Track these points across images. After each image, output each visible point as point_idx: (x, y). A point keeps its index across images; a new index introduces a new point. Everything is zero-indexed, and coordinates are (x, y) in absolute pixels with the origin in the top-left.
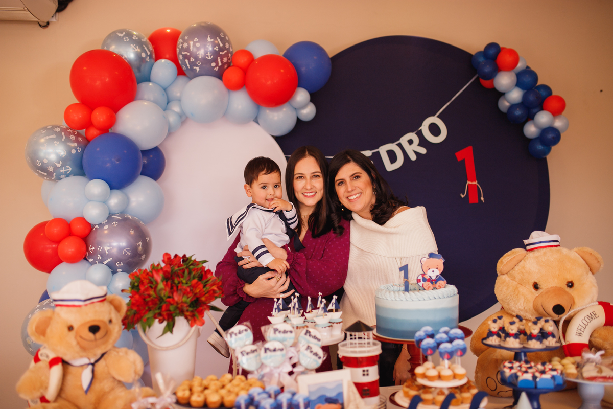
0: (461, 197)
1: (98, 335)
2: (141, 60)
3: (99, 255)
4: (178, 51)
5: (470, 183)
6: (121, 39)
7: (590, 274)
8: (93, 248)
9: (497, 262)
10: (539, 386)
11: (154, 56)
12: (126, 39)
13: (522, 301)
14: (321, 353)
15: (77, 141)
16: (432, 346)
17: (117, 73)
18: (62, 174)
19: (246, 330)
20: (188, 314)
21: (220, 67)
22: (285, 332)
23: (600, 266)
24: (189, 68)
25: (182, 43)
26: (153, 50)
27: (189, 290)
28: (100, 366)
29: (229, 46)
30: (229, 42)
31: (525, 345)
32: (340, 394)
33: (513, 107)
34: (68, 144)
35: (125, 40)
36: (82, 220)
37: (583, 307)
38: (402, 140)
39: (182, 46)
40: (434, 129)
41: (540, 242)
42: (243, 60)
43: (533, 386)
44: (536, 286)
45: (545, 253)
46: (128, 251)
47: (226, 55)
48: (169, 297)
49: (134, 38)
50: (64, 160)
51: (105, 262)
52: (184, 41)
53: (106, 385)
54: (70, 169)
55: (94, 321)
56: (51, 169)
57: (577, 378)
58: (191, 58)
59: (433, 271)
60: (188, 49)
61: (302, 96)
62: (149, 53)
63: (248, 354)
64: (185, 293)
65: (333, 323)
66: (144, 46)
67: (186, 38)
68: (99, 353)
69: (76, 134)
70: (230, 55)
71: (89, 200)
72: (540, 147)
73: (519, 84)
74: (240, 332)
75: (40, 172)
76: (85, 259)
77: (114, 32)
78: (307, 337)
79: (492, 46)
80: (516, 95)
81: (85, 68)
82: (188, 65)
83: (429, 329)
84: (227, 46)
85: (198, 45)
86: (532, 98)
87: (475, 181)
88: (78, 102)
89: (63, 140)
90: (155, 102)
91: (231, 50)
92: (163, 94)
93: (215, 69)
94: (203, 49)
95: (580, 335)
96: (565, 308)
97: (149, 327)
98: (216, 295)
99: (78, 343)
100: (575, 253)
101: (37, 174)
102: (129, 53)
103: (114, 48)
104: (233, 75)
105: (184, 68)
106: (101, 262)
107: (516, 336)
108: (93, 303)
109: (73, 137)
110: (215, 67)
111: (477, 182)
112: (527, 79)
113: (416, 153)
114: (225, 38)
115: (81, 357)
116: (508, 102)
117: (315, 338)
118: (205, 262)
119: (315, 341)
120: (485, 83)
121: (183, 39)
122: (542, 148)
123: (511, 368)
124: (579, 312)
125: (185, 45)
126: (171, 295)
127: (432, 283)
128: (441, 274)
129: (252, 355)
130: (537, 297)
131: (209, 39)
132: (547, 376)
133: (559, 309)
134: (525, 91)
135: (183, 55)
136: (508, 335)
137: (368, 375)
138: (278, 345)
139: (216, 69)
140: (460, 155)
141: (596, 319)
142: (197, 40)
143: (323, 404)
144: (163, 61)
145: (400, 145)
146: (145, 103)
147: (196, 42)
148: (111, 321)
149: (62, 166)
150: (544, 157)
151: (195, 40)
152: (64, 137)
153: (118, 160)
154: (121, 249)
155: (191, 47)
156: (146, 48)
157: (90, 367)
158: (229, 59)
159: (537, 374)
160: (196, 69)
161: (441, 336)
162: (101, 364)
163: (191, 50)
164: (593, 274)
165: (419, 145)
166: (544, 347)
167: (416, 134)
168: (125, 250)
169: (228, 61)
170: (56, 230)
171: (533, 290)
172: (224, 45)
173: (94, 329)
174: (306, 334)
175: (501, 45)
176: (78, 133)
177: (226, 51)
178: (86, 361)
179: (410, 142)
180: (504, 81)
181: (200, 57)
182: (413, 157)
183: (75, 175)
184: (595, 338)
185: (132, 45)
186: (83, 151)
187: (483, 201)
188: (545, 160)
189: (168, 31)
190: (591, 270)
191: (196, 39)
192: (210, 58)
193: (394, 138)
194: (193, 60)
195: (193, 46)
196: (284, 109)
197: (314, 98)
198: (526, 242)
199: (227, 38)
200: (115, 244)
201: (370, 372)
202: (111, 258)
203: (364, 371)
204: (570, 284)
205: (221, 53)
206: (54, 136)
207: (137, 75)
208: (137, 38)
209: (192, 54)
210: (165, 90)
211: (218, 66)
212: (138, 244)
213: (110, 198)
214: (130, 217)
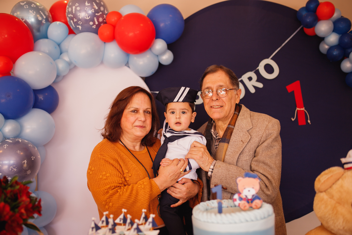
0: (292, 120)
2: (39, 23)
4: (66, 15)
5: (299, 109)
6: (22, 7)
11: (50, 19)
12: (26, 7)
21: (97, 25)
24: (74, 27)
25: (68, 8)
26: (51, 16)
29: (104, 9)
30: (104, 6)
33: (332, 48)
35: (25, 8)
38: (244, 77)
39: (68, 10)
40: (269, 69)
42: (113, 19)
46: (14, 167)
47: (102, 16)
49: (32, 6)
52: (70, 7)
58: (74, 19)
60: (72, 13)
61: (160, 45)
62: (45, 17)
66: (40, 12)
67: (70, 4)
70: (104, 16)
73: (335, 30)
77: (19, 3)
80: (333, 39)
82: (73, 25)
84: (102, 9)
85: (78, 8)
86: (346, 40)
87: (303, 108)
90: (49, 54)
91: (106, 12)
92: (56, 48)
93: (93, 27)
102: (31, 18)
103: (18, 14)
104: (106, 31)
105: (72, 27)
111: (304, 108)
112: (342, 26)
113: (255, 87)
114: (100, 3)
116: (327, 45)
120: (308, 31)
125: (70, 10)
127: (248, 202)
131: (87, 4)
134: (341, 35)
135: (69, 17)
139: (94, 27)
140: (290, 88)
142: (78, 5)
144: (58, 23)
145: (242, 81)
147: (77, 6)
151: (76, 5)
155: (74, 11)
156: (42, 13)
158: (105, 19)
160: (79, 27)
163: (74, 13)
165: (258, 81)
167: (255, 72)
169: (103, 20)
172: (99, 8)
179: (250, 79)
180: (323, 28)
181: (81, 18)
182: (253, 91)
185: (30, 11)
187: (310, 123)
191: (77, 4)
192: (88, 18)
194: (76, 20)
195: (75, 10)
196: (148, 56)
197: (170, 47)
198: (344, 160)
199: (102, 3)
205: (96, 14)
207: (37, 34)
208: (35, 6)
209: (75, 16)
210: (59, 45)
211: (95, 24)
212: (23, 162)
213: (4, 126)
214: (20, 140)
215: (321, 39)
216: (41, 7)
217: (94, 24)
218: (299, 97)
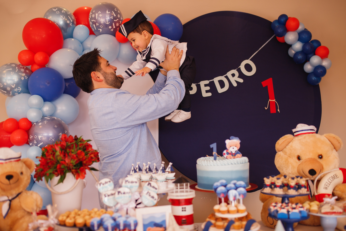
0: (265, 109)
1: (12, 181)
2: (67, 25)
3: (35, 141)
4: (89, 20)
5: (271, 100)
6: (55, 12)
7: (334, 151)
8: (32, 137)
9: (275, 143)
10: (291, 217)
11: (75, 23)
12: (58, 12)
13: (290, 167)
14: (156, 197)
15: (25, 72)
16: (224, 191)
17: (51, 32)
18: (16, 92)
19: (110, 182)
20: (73, 171)
21: (114, 29)
22: (132, 182)
23: (341, 146)
24: (96, 29)
25: (92, 15)
26: (75, 19)
27: (75, 156)
28: (16, 202)
29: (120, 16)
30: (120, 14)
31: (287, 193)
32: (164, 221)
33: (297, 53)
34: (19, 74)
35: (57, 13)
36: (26, 120)
37: (329, 171)
38: (228, 74)
39: (92, 17)
40: (248, 68)
41: (302, 131)
43: (287, 217)
44: (299, 158)
45: (305, 138)
46: (53, 138)
47: (118, 22)
48: (62, 160)
49: (62, 12)
50: (17, 85)
51: (39, 145)
52: (93, 13)
53: (19, 214)
54: (21, 89)
55: (10, 172)
56: (9, 89)
57: (317, 213)
58: (97, 23)
59: (233, 148)
60: (95, 18)
62: (72, 21)
63: (109, 196)
64: (73, 158)
65: (169, 180)
66: (69, 16)
67: (94, 11)
68: (14, 193)
69: (25, 68)
70: (120, 22)
71: (31, 107)
72: (314, 78)
73: (300, 39)
74: (106, 183)
75: (2, 91)
76: (28, 143)
77: (51, 9)
78: (149, 187)
79: (283, 16)
80: (298, 46)
81: (31, 29)
82: (95, 28)
83: (224, 182)
84: (119, 16)
85: (101, 15)
86: (308, 48)
88: (27, 49)
89: (16, 71)
90: (75, 50)
91: (122, 19)
92: (80, 46)
93: (111, 30)
94: (104, 18)
95: (326, 188)
96: (317, 171)
97: (51, 179)
98: (93, 160)
100: (324, 137)
101: (1, 92)
102: (60, 21)
103: (51, 18)
105: (93, 30)
106: (37, 145)
107: (281, 187)
108: (11, 162)
109: (23, 70)
110: (111, 29)
111: (275, 100)
112: (305, 36)
113: (236, 82)
114: (117, 11)
115: (3, 195)
116: (294, 51)
117: (154, 187)
118: (90, 140)
119: (154, 189)
120: (279, 39)
121: (92, 12)
122: (316, 78)
123: (275, 206)
124: (326, 174)
125: (93, 16)
126: (64, 159)
127: (233, 156)
129: (111, 197)
130: (300, 164)
131: (107, 12)
132: (296, 211)
133: (312, 172)
134: (304, 44)
135: (92, 22)
136: (276, 186)
137: (185, 210)
138: (127, 190)
139: (112, 30)
140: (264, 83)
141: (337, 179)
142: (100, 13)
143: (152, 227)
144: (81, 25)
145: (227, 77)
146: (69, 50)
147: (100, 14)
148: (22, 173)
149: (15, 88)
150: (317, 84)
151: (99, 13)
152: (17, 70)
153: (49, 83)
154: (48, 137)
155: (97, 17)
156: (70, 18)
157: (8, 202)
159: (290, 210)
160: (100, 30)
161: (231, 185)
162: (16, 201)
163: (97, 19)
164: (337, 151)
165: (239, 77)
166: (299, 194)
167: (237, 70)
168: (51, 138)
170: (9, 125)
171: (297, 161)
172: (117, 16)
173: (9, 177)
174: (148, 185)
175: (289, 16)
176: (26, 68)
177: (118, 19)
178: (6, 198)
179: (233, 75)
180: (291, 37)
181: (102, 23)
182: (235, 85)
183: (24, 93)
184: (337, 191)
185: (61, 16)
186: (28, 78)
187: (279, 112)
188: (318, 86)
189: (86, 8)
190: (335, 148)
191: (100, 12)
192: (108, 23)
193: (223, 73)
194: (98, 25)
198: (294, 130)
199: (119, 12)
200: (46, 134)
201: (187, 209)
202: (42, 143)
203: (183, 208)
204: (321, 157)
205: (115, 20)
206: (11, 69)
207: (64, 34)
208: (64, 12)
209: (97, 21)
210: (82, 43)
211: (113, 28)
212: (59, 135)
213: (43, 106)
214: (56, 118)
215: (290, 46)
216: (69, 12)
217: (112, 27)
218: (271, 91)
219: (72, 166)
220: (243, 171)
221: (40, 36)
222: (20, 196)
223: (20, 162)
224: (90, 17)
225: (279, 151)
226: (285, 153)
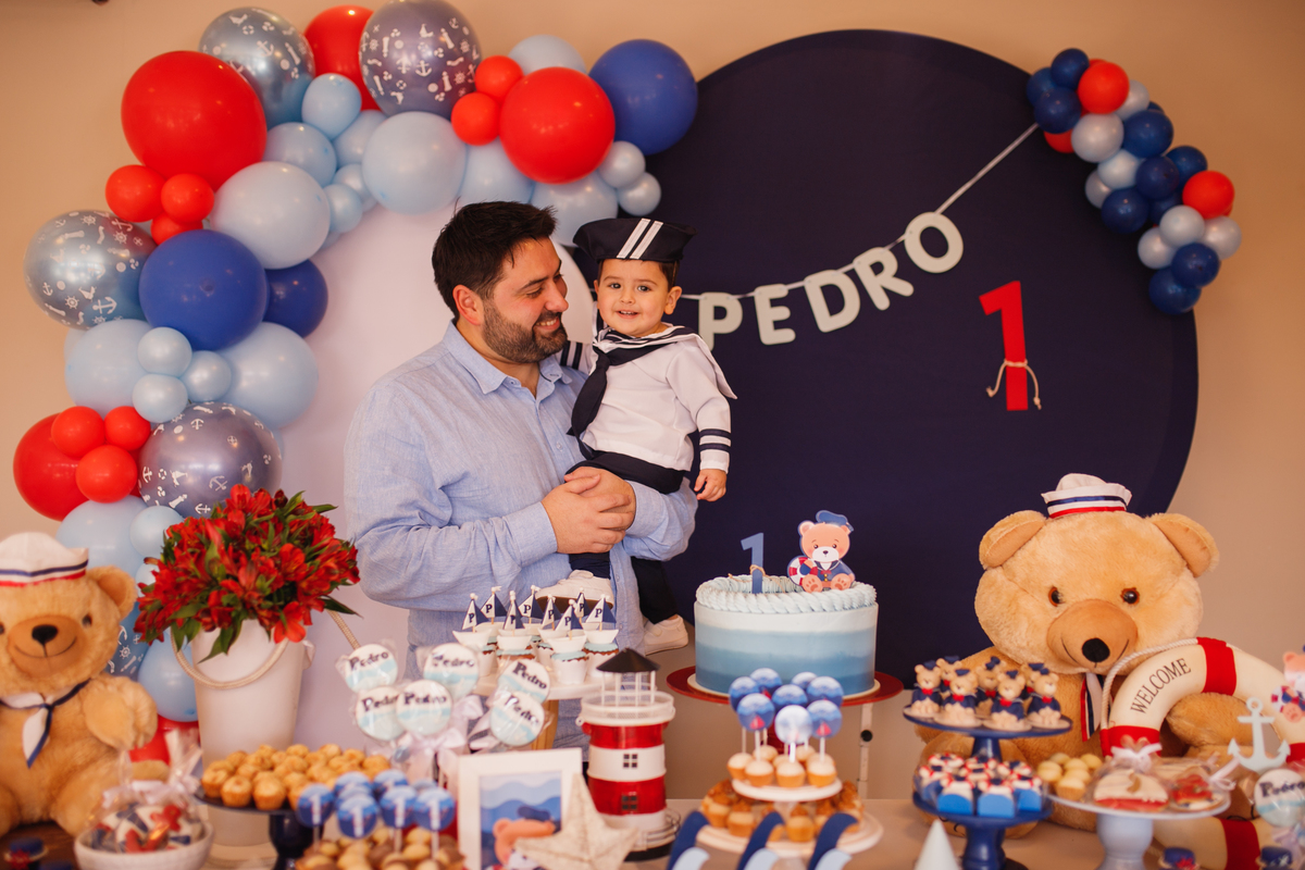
0: (987, 394)
2: (280, 76)
3: (160, 488)
4: (360, 58)
5: (1011, 364)
6: (236, 29)
7: (1187, 574)
8: (150, 473)
10: (984, 809)
11: (311, 66)
12: (248, 30)
13: (1024, 626)
14: (539, 713)
15: (130, 245)
16: (763, 710)
17: (219, 102)
18: (97, 314)
19: (384, 656)
20: (264, 613)
21: (448, 94)
22: (457, 663)
23: (1210, 558)
24: (382, 93)
25: (368, 41)
26: (312, 55)
27: (272, 564)
28: (67, 713)
29: (471, 48)
30: (471, 40)
31: (987, 724)
32: (556, 801)
33: (1116, 194)
34: (110, 250)
35: (246, 33)
36: (130, 412)
37: (1161, 648)
38: (859, 263)
39: (368, 47)
40: (934, 243)
41: (1076, 499)
42: (496, 80)
43: (970, 809)
44: (1055, 598)
45: (1082, 525)
46: (221, 481)
47: (463, 67)
48: (228, 576)
49: (265, 28)
50: (102, 288)
51: (174, 504)
52: (373, 36)
53: (79, 752)
54: (114, 305)
55: (48, 616)
56: (72, 303)
57: (1078, 801)
58: (386, 73)
59: (826, 552)
60: (378, 54)
61: (625, 159)
62: (298, 61)
63: (377, 704)
64: (264, 571)
65: (595, 653)
66: (287, 45)
67: (376, 29)
68: (64, 683)
69: (129, 230)
70: (471, 67)
71: (147, 369)
72: (1173, 289)
73: (1128, 143)
74: (373, 658)
75: (51, 308)
76: (137, 493)
77: (226, 15)
78: (518, 677)
79: (1072, 56)
80: (1120, 169)
81: (152, 90)
82: (380, 89)
83: (770, 675)
84: (465, 47)
85: (399, 44)
86: (1155, 175)
87: (1023, 361)
88: (137, 162)
89: (99, 242)
90: (307, 168)
91: (475, 57)
92: (326, 150)
93: (437, 97)
94: (412, 53)
95: (1141, 708)
96: (1110, 648)
98: (334, 578)
99: (13, 661)
100: (1153, 526)
101: (47, 313)
102: (257, 61)
104: (475, 111)
105: (374, 94)
106: (165, 503)
107: (970, 701)
108: (52, 580)
109: (121, 237)
110: (438, 92)
111: (1026, 362)
112: (1147, 133)
113: (888, 292)
114: (460, 30)
115: (24, 690)
116: (1106, 185)
117: (534, 680)
118: (329, 508)
119: (535, 688)
120: (1054, 139)
121: (370, 32)
122: (1179, 290)
123: (938, 769)
124: (1149, 657)
125: (374, 45)
126: (235, 573)
127: (822, 578)
128: (843, 559)
129: (384, 709)
130: (1056, 619)
131: (423, 32)
132: (1003, 791)
133: (1096, 650)
134: (1143, 160)
135: (370, 67)
136: (953, 699)
137: (635, 765)
138: (435, 690)
139: (440, 97)
140: (990, 301)
141: (1184, 676)
142: (398, 34)
143: (513, 819)
144: (332, 77)
145: (853, 275)
146: (285, 170)
147: (396, 38)
148: (88, 619)
149: (96, 298)
150: (1187, 310)
151: (393, 35)
152: (102, 237)
153: (209, 289)
154: (206, 478)
155: (385, 50)
156: (291, 50)
157: (43, 713)
158: (471, 77)
159: (983, 786)
160: (395, 97)
161: (794, 690)
162: (72, 706)
163: (385, 55)
164: (1195, 576)
165: (899, 275)
166: (1028, 728)
167: (892, 250)
168: (214, 480)
169: (466, 80)
170: (73, 431)
171: (1049, 605)
172: (458, 45)
173: (44, 633)
174: (516, 671)
175: (1091, 56)
176: (135, 228)
177: (461, 59)
178: (36, 699)
179: (877, 268)
180: (1094, 135)
181: (404, 72)
182: (882, 303)
183: (126, 317)
184: (1179, 717)
185: (259, 43)
186: (141, 267)
187: (1040, 407)
188: (1190, 317)
189: (352, 13)
190: (1188, 566)
191: (396, 33)
192: (424, 74)
193: (840, 257)
194: (390, 77)
195: (389, 47)
196: (589, 189)
197: (653, 165)
198: (1048, 497)
199: (466, 31)
200: (196, 466)
201: (639, 761)
202: (185, 496)
203: (627, 757)
204: (1132, 595)
205: (449, 63)
206: (81, 234)
207: (273, 107)
208: (272, 28)
209: (388, 65)
210: (333, 141)
211: (443, 91)
212: (244, 468)
213: (191, 367)
214: (233, 410)
215: (1091, 167)
216: (288, 29)
217: (441, 88)
218: (1013, 330)
219: (259, 598)
220: (853, 636)
221: (182, 117)
222: (82, 691)
223: (82, 581)
224: (363, 46)
225: (995, 567)
226: (1012, 577)
